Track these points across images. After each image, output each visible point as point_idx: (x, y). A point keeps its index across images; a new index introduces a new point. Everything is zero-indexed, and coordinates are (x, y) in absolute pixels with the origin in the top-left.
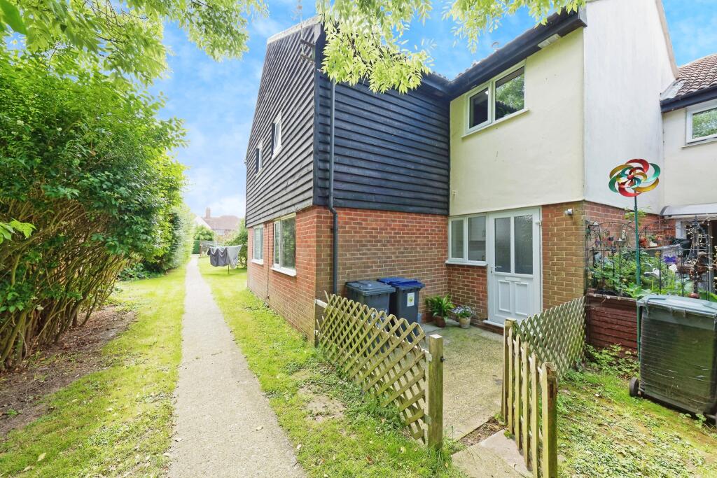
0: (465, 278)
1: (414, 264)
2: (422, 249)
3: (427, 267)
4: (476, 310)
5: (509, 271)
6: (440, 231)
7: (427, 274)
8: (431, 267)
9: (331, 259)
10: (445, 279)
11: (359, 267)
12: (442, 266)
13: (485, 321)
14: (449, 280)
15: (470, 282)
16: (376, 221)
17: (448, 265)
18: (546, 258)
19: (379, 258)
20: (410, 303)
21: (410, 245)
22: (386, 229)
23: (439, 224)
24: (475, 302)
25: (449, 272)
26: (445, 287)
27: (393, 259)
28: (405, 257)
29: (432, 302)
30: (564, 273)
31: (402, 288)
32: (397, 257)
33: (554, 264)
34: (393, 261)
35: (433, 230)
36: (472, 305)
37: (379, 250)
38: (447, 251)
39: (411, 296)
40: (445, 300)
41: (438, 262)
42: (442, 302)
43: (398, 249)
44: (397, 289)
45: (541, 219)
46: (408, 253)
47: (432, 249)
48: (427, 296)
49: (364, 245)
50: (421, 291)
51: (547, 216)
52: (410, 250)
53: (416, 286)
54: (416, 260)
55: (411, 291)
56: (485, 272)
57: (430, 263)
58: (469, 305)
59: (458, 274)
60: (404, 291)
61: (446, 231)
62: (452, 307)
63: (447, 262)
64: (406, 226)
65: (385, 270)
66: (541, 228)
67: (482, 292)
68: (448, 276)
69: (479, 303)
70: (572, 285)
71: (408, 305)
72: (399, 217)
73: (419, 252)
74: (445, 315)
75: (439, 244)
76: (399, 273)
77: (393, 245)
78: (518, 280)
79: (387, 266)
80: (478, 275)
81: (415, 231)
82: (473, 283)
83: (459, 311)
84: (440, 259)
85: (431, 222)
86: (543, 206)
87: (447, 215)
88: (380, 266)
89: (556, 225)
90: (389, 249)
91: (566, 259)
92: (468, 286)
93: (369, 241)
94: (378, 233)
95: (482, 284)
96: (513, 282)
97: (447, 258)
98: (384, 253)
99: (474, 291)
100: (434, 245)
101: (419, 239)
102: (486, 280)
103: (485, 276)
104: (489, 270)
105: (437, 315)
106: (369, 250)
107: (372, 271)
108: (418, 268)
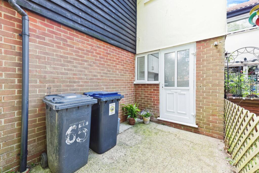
0: (146, 92)
1: (115, 83)
2: (120, 72)
3: (123, 85)
4: (153, 111)
5: (174, 86)
6: (131, 63)
7: (123, 90)
8: (125, 85)
9: (19, 69)
10: (134, 94)
11: (63, 82)
12: (132, 85)
13: (158, 118)
14: (136, 94)
15: (149, 94)
16: (83, 43)
17: (135, 85)
18: (198, 76)
19: (86, 75)
20: (112, 112)
21: (112, 69)
22: (92, 52)
23: (130, 58)
24: (152, 107)
25: (136, 89)
26: (133, 98)
27: (99, 77)
28: (108, 77)
29: (127, 109)
30: (210, 85)
31: (104, 99)
32: (102, 76)
33: (204, 80)
34: (99, 79)
35: (127, 61)
36: (150, 109)
37: (85, 68)
38: (134, 76)
39: (112, 106)
40: (134, 107)
41: (130, 83)
42: (133, 108)
43: (103, 70)
44: (99, 100)
45: (195, 50)
46: (110, 74)
47: (126, 73)
48: (123, 105)
49: (70, 62)
50: (121, 102)
51: (200, 48)
52: (111, 72)
53: (116, 97)
54: (116, 80)
55: (112, 101)
56: (158, 88)
57: (125, 83)
58: (148, 108)
59: (141, 89)
60: (106, 102)
61: (134, 64)
62: (139, 111)
63: (135, 83)
64: (108, 54)
65: (91, 86)
66: (195, 57)
67: (157, 100)
68: (135, 91)
69: (154, 107)
70: (216, 92)
71: (110, 114)
72: (104, 46)
73: (118, 75)
74: (135, 117)
75: (130, 71)
76: (103, 88)
77: (99, 66)
78: (179, 91)
79: (93, 82)
80: (154, 90)
81: (115, 59)
82: (151, 95)
83: (144, 113)
84: (131, 80)
85: (125, 55)
86: (197, 42)
87: (135, 54)
88: (86, 82)
89: (206, 54)
90: (94, 69)
91: (212, 76)
92: (148, 97)
93: (75, 59)
94: (85, 54)
95: (157, 95)
96: (176, 92)
97: (134, 81)
98: (90, 72)
99: (151, 100)
100: (128, 71)
101: (118, 66)
102: (159, 93)
103: (158, 90)
104: (160, 86)
105: (130, 117)
106: (75, 67)
107: (79, 86)
108: (117, 85)
